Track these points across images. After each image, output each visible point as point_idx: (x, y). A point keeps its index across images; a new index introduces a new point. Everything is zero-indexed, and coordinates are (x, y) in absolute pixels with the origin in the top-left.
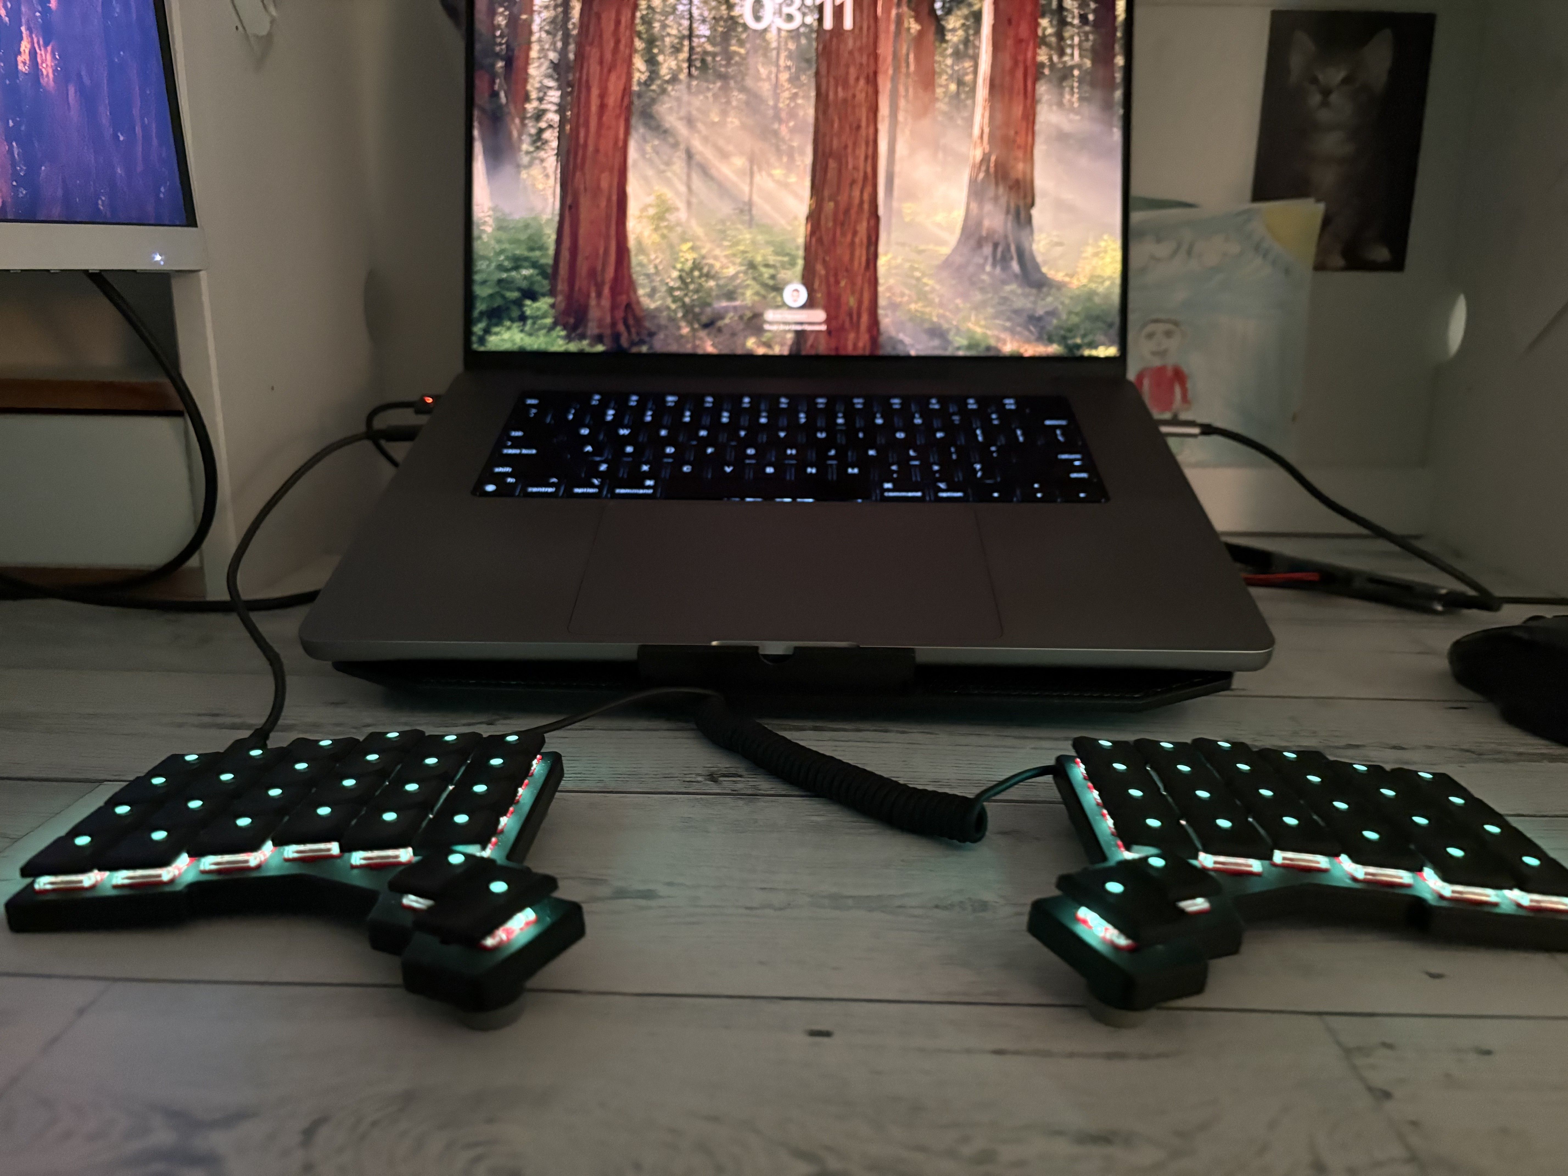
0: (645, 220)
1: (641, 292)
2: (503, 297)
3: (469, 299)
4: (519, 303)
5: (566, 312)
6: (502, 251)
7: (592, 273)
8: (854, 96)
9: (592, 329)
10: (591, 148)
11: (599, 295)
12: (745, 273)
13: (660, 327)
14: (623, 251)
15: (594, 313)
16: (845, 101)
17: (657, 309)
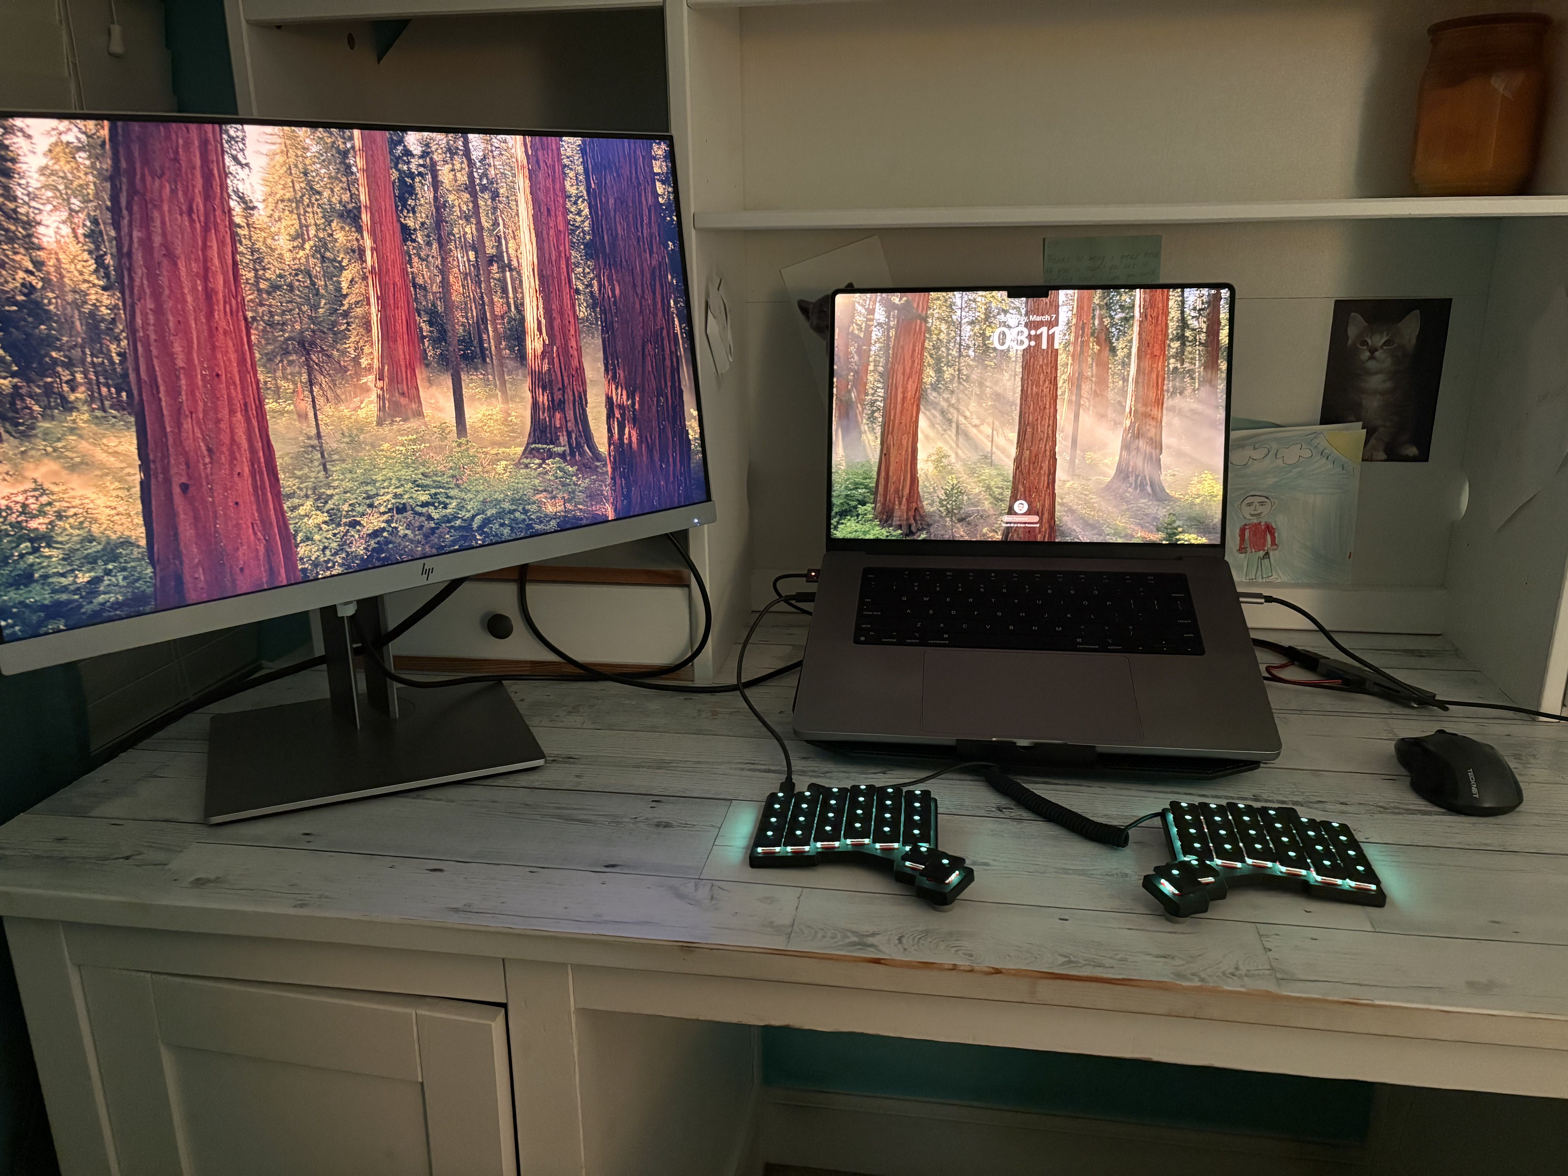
0: (930, 463)
1: (925, 503)
2: (848, 504)
3: (830, 505)
4: (855, 507)
5: (882, 513)
6: (848, 479)
7: (897, 491)
8: (1042, 391)
9: (896, 522)
10: (897, 422)
11: (900, 504)
12: (986, 492)
13: (935, 522)
14: (914, 480)
15: (897, 513)
16: (1037, 394)
17: (934, 512)
